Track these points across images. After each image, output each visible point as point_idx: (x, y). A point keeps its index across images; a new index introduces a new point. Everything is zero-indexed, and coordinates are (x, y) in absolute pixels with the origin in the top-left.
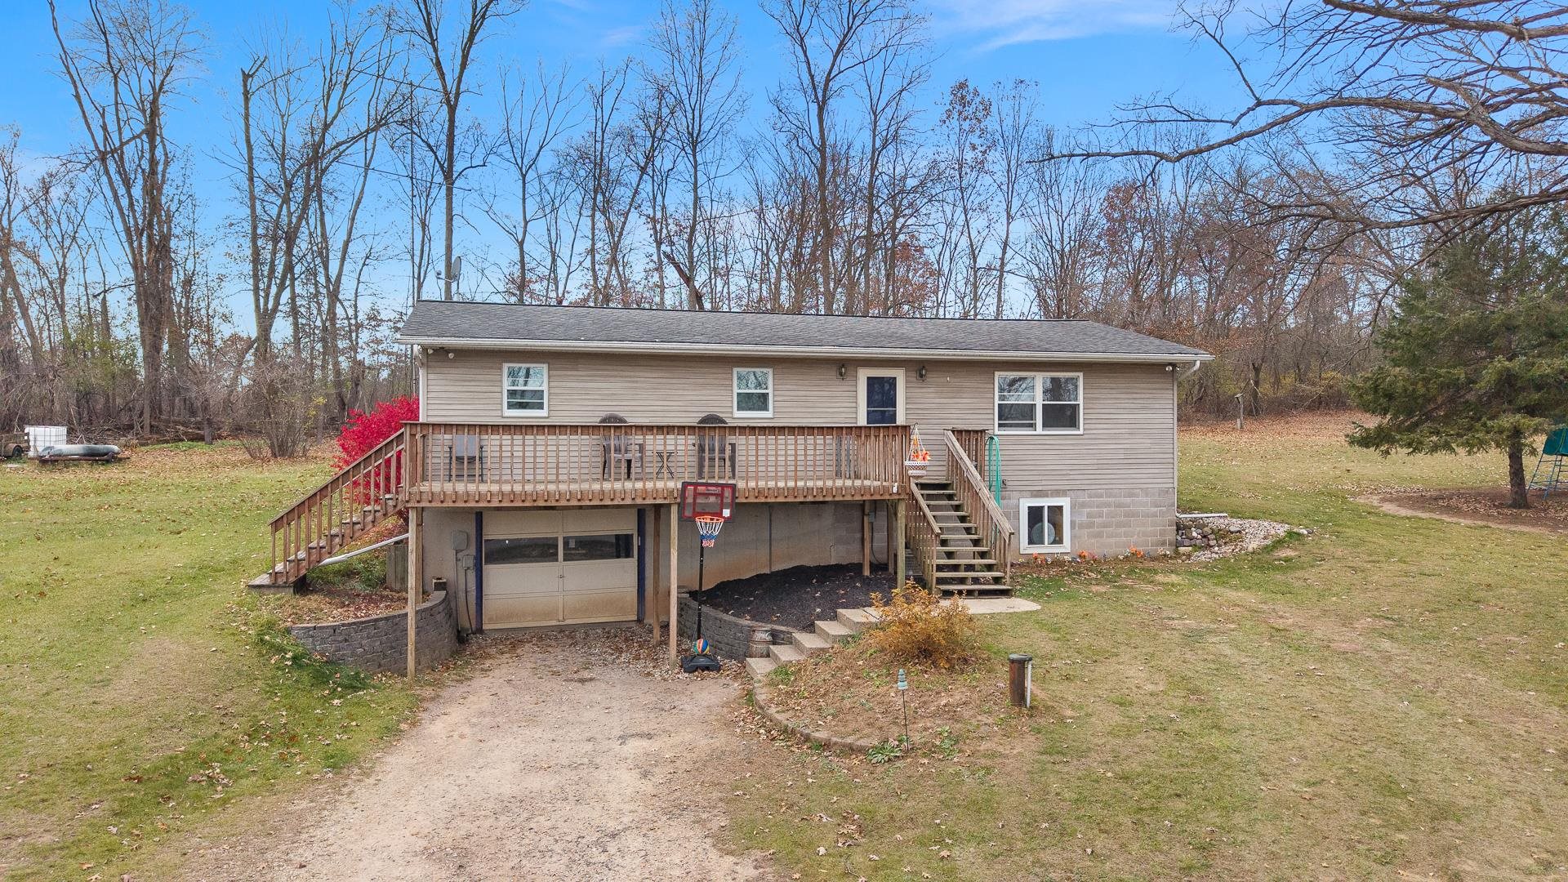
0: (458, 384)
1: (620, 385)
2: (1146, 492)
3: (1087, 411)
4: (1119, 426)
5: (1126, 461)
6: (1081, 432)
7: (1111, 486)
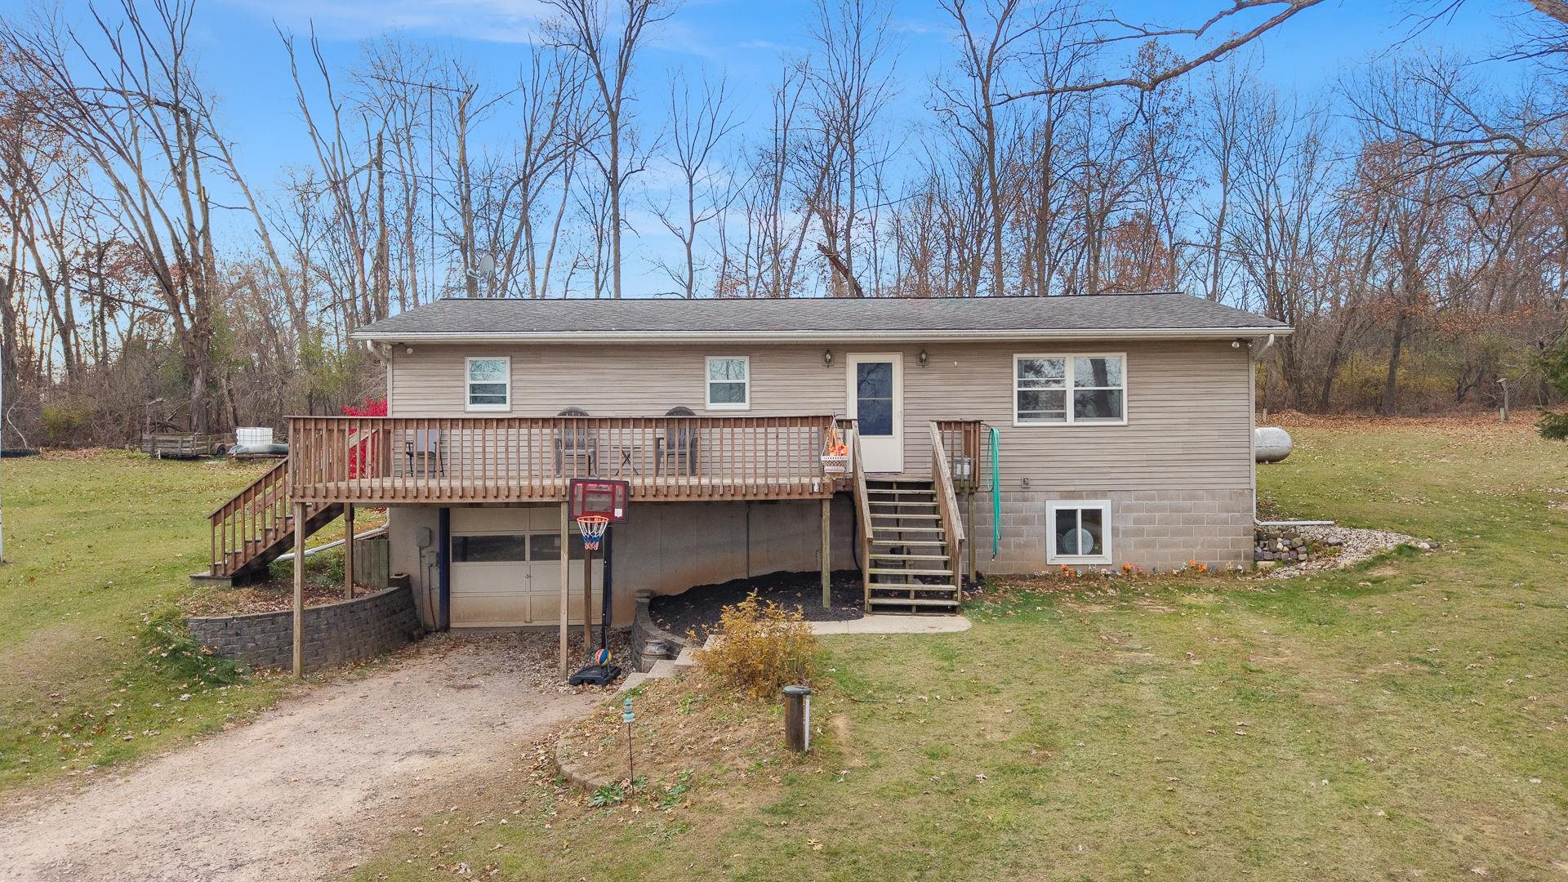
0: (422, 379)
1: (584, 377)
2: (1212, 494)
3: (1131, 398)
4: (1175, 415)
5: (1183, 457)
6: (1125, 422)
7: (1164, 487)
